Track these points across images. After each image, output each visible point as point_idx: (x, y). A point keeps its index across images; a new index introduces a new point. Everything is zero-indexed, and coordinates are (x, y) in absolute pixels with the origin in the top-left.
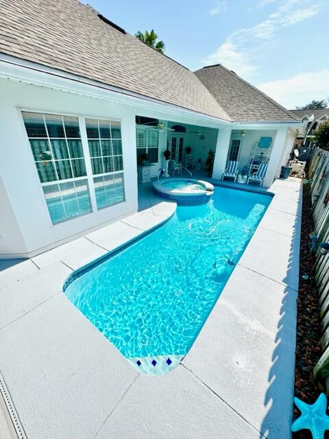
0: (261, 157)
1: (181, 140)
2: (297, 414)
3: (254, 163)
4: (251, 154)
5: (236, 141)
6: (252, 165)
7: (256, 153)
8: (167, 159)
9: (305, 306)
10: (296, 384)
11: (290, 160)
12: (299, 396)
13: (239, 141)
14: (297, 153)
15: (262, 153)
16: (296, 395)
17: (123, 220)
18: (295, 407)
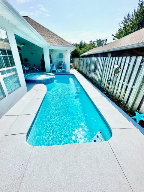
0: (61, 62)
2: (135, 120)
3: (59, 64)
4: (57, 61)
7: (59, 60)
9: (112, 99)
10: (129, 114)
12: (132, 116)
13: (51, 55)
15: (61, 60)
16: (131, 117)
17: (23, 98)
18: (133, 119)
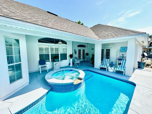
0: (123, 57)
1: (84, 50)
3: (119, 60)
4: (117, 55)
5: (108, 49)
6: (118, 61)
7: (120, 55)
8: (71, 58)
11: (142, 58)
13: (109, 49)
14: (146, 54)
15: (123, 55)
